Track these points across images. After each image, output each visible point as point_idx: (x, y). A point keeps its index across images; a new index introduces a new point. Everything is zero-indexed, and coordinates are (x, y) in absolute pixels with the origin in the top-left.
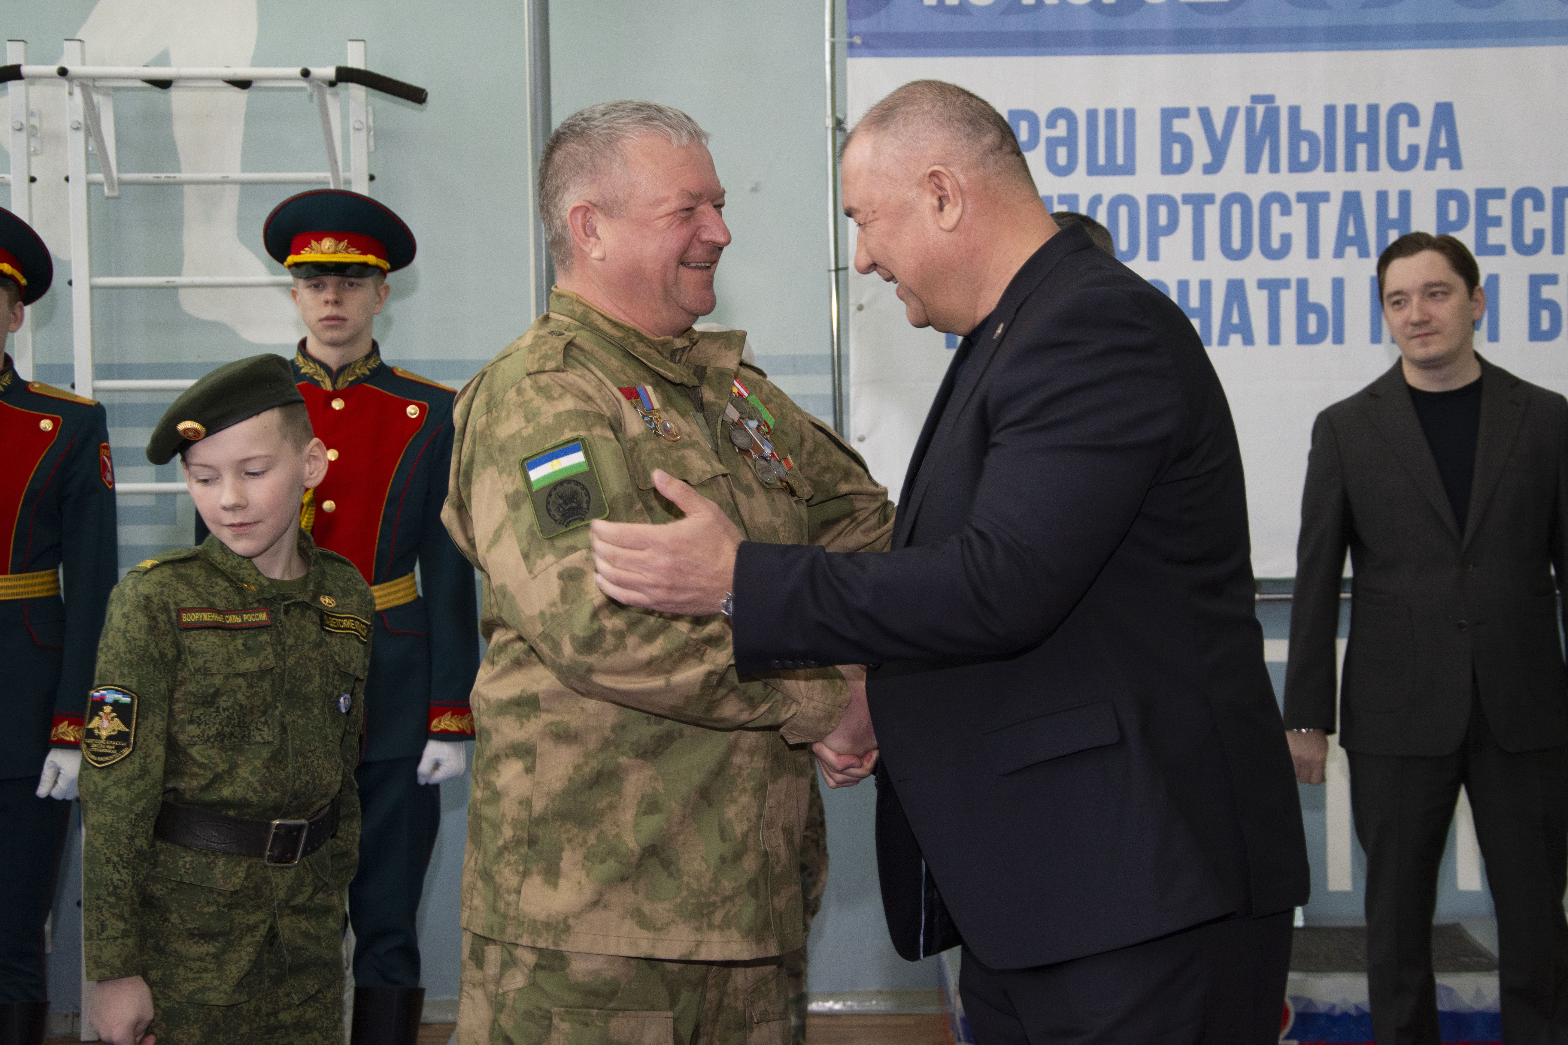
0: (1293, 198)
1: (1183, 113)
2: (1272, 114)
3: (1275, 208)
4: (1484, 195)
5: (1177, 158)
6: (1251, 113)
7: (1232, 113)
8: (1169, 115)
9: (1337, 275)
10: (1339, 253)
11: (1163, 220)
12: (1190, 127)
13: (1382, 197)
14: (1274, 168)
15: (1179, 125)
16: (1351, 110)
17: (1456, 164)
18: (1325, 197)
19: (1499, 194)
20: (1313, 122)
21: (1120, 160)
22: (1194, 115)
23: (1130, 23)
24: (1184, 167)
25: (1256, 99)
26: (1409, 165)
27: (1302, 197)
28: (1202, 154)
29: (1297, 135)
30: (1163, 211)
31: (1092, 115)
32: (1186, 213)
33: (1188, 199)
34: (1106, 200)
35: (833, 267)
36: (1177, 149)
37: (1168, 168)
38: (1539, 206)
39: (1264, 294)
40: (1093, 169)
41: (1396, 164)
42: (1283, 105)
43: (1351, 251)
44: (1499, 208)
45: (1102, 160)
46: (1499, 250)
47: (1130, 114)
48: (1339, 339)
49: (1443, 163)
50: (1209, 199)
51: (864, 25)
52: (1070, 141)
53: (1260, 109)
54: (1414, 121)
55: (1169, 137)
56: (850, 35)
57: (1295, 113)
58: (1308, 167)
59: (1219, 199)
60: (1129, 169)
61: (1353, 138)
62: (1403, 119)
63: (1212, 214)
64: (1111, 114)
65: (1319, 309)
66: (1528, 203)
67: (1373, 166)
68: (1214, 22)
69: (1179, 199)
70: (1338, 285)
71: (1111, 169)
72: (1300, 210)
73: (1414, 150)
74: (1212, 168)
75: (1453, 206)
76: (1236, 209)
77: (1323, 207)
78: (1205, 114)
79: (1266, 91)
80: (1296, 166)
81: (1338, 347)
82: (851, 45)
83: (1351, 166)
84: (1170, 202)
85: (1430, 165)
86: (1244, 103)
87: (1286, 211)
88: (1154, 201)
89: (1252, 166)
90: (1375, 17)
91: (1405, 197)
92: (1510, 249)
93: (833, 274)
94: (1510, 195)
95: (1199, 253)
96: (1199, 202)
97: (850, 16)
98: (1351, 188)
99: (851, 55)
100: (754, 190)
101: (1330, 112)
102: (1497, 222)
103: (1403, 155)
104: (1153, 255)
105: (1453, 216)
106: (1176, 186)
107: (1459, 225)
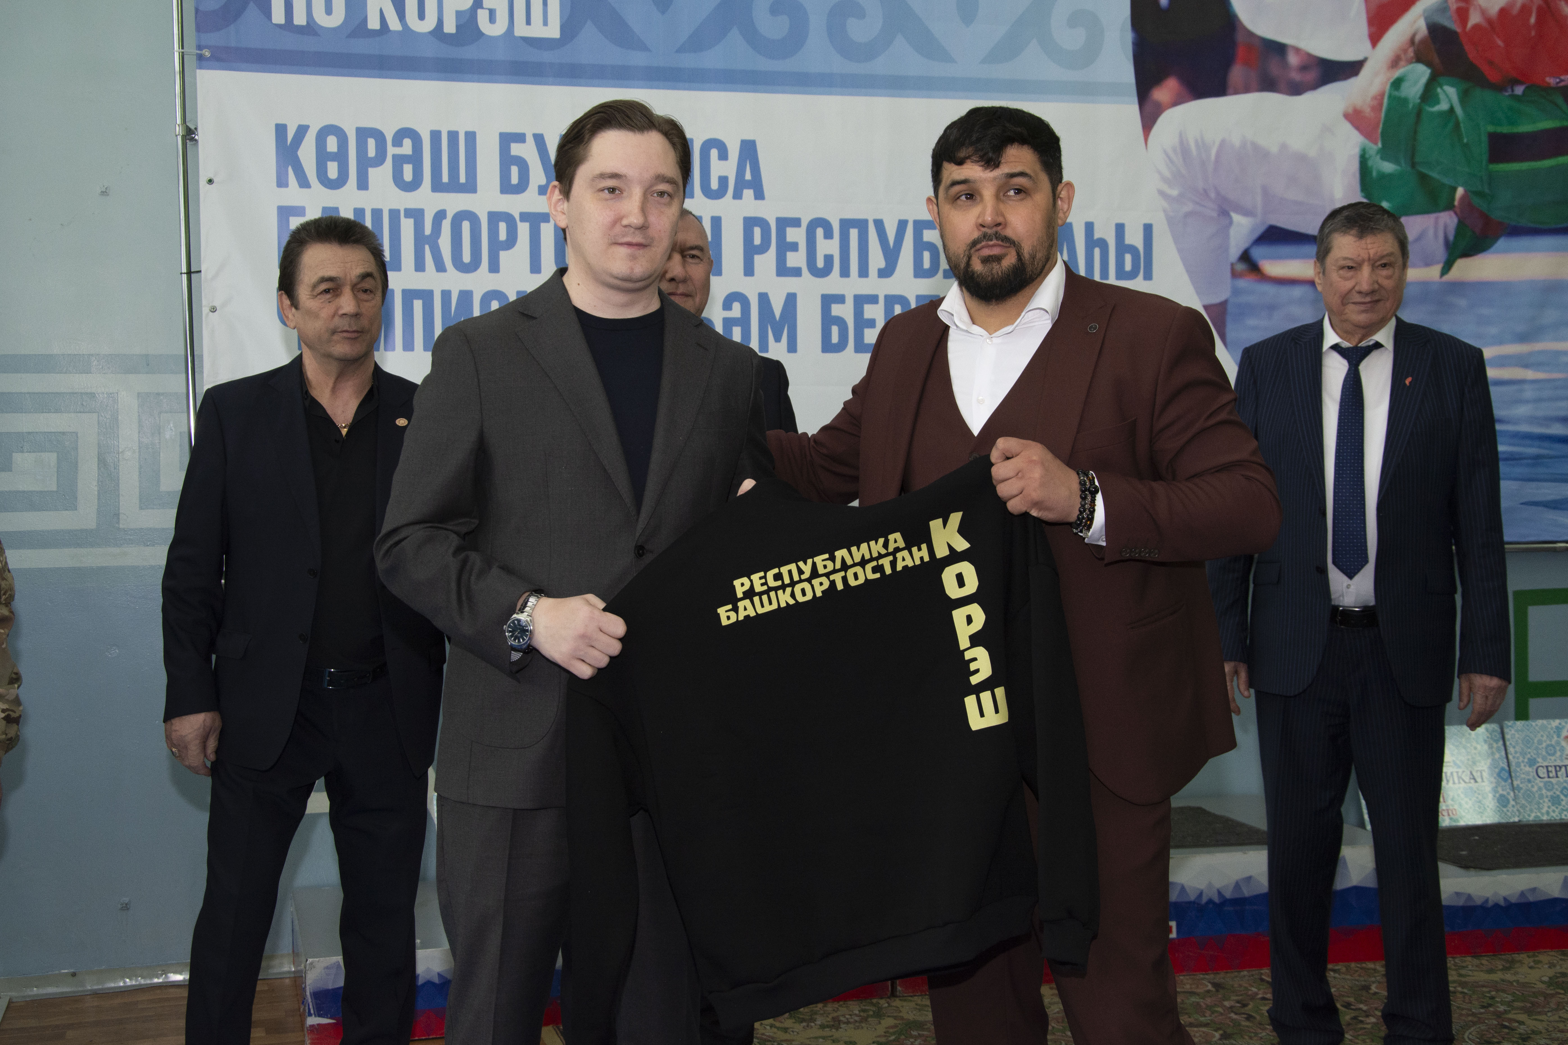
1: (520, 138)
4: (784, 223)
5: (515, 179)
8: (507, 139)
11: (503, 236)
12: (527, 151)
15: (516, 149)
17: (759, 195)
19: (796, 222)
21: (463, 179)
22: (530, 139)
23: (469, 52)
24: (521, 187)
26: (719, 194)
28: (538, 176)
30: (503, 227)
31: (436, 136)
32: (523, 229)
33: (524, 217)
34: (450, 215)
35: (184, 270)
36: (514, 171)
37: (507, 188)
38: (828, 235)
40: (438, 186)
41: (708, 193)
44: (796, 235)
45: (445, 179)
46: (796, 272)
47: (471, 137)
49: (748, 193)
51: (213, 38)
52: (416, 159)
54: (723, 155)
55: (507, 160)
56: (199, 47)
60: (470, 187)
62: (714, 153)
63: (547, 233)
64: (453, 136)
66: (820, 232)
68: (547, 57)
69: (517, 217)
71: (454, 186)
73: (723, 180)
75: (757, 231)
78: (539, 140)
82: (200, 58)
84: (509, 219)
85: (738, 195)
88: (495, 217)
90: (689, 61)
91: (717, 221)
92: (805, 271)
93: (185, 277)
94: (804, 224)
95: (535, 267)
96: (535, 220)
97: (198, 29)
99: (200, 68)
100: (104, 193)
102: (794, 247)
103: (714, 185)
104: (494, 268)
105: (757, 241)
106: (515, 205)
107: (763, 249)
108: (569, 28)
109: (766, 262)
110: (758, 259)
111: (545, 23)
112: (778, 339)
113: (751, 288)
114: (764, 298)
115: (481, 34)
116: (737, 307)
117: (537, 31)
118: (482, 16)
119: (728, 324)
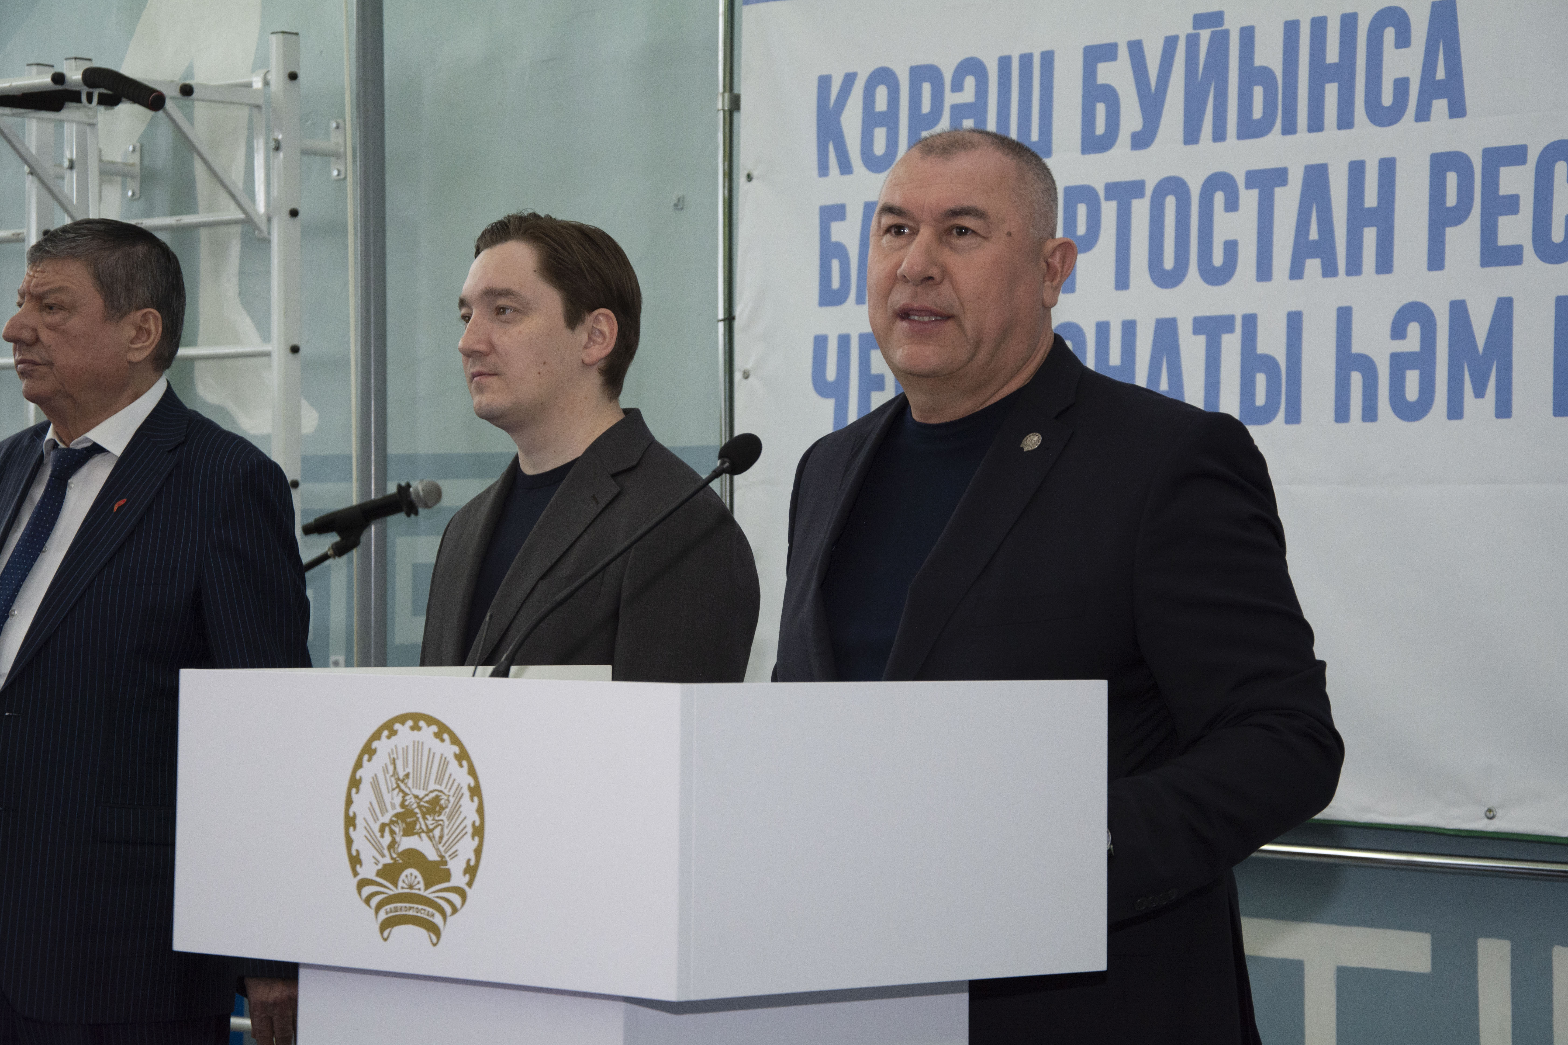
0: (1241, 181)
1: (1110, 52)
2: (1220, 43)
3: (1219, 199)
4: (1495, 159)
5: (1100, 127)
6: (1193, 41)
7: (1170, 45)
8: (1093, 57)
9: (1294, 307)
10: (1297, 270)
11: (1082, 226)
12: (1118, 74)
13: (1357, 169)
14: (1219, 133)
15: (1104, 73)
16: (1319, 25)
17: (1457, 108)
18: (1281, 176)
19: (1517, 155)
20: (1269, 51)
22: (1124, 53)
24: (1108, 139)
25: (1201, 20)
26: (1394, 114)
27: (1252, 179)
28: (1131, 116)
29: (1250, 75)
30: (1082, 212)
31: (1005, 65)
32: (1109, 210)
33: (1112, 190)
35: (721, 315)
36: (1101, 111)
37: (1090, 143)
39: (1202, 339)
41: (1377, 114)
42: (1233, 25)
43: (1313, 266)
44: (1517, 180)
46: (1514, 255)
47: (1048, 60)
48: (1294, 415)
49: (1440, 106)
50: (1139, 188)
52: (979, 105)
53: (1205, 35)
54: (1403, 37)
55: (1092, 93)
57: (1247, 38)
58: (1263, 128)
59: (1149, 189)
61: (1319, 74)
62: (1389, 35)
63: (1140, 213)
64: (1026, 62)
65: (1268, 364)
66: (1560, 167)
67: (1345, 120)
69: (1102, 192)
70: (1295, 321)
72: (1249, 199)
73: (1402, 87)
74: (1142, 140)
75: (1452, 179)
77: (1278, 191)
78: (1136, 49)
79: (1213, 7)
80: (1247, 128)
81: (1292, 428)
84: (1090, 196)
85: (1423, 113)
86: (1183, 28)
87: (1232, 203)
88: (1074, 194)
89: (1191, 133)
91: (1388, 167)
92: (1529, 253)
93: (721, 326)
94: (1533, 157)
95: (1122, 278)
96: (1125, 194)
98: (1317, 159)
101: (1291, 32)
102: (1511, 205)
103: (1387, 97)
105: (1451, 199)
106: (1099, 171)
107: (1459, 215)
109: (1464, 240)
110: (1451, 232)
112: (1479, 392)
113: (1438, 293)
114: (1458, 310)
116: (1414, 329)
119: (1399, 363)
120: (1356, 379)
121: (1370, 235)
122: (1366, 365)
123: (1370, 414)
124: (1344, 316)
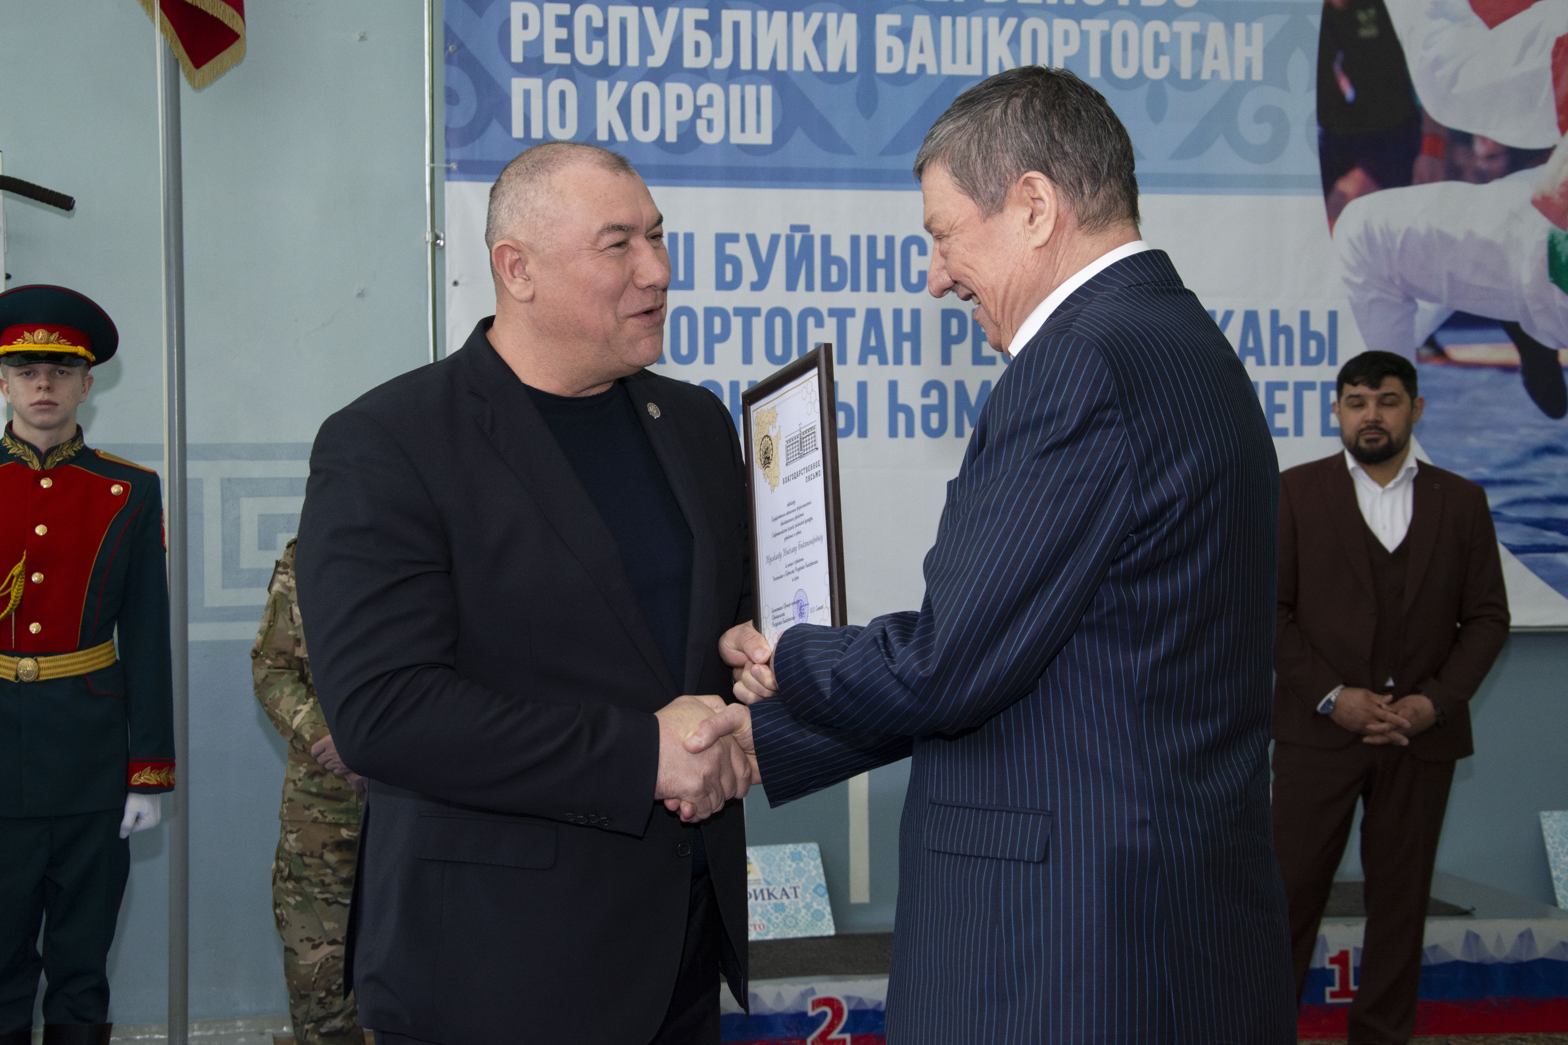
0: (825, 313)
1: (734, 238)
2: (808, 241)
3: (811, 321)
5: (729, 277)
6: (790, 240)
7: (775, 240)
8: (722, 239)
9: (862, 379)
10: (863, 361)
11: (717, 329)
12: (740, 250)
13: (898, 314)
14: (810, 287)
15: (730, 249)
16: (872, 240)
18: (851, 313)
20: (841, 249)
21: (681, 277)
22: (743, 240)
23: (690, 159)
24: (735, 284)
25: (794, 228)
27: (832, 312)
28: (750, 273)
29: (828, 260)
30: (717, 321)
32: (737, 323)
33: (738, 311)
36: (729, 269)
37: (722, 285)
41: (908, 287)
42: (817, 233)
43: (873, 359)
47: (689, 238)
48: (863, 433)
50: (756, 312)
51: (459, 153)
53: (798, 237)
54: (923, 251)
55: (722, 259)
56: (448, 161)
57: (826, 241)
58: (838, 287)
59: (764, 313)
60: (688, 285)
61: (873, 263)
62: (914, 250)
63: (758, 325)
65: (846, 408)
67: (890, 287)
68: (760, 162)
69: (731, 312)
70: (862, 387)
72: (831, 323)
73: (923, 275)
74: (759, 286)
75: (954, 323)
76: (778, 322)
77: (850, 321)
78: (752, 239)
79: (803, 222)
80: (828, 286)
81: (862, 440)
82: (448, 171)
83: (872, 287)
84: (723, 313)
86: (784, 231)
87: (820, 324)
88: (710, 313)
89: (791, 285)
90: (890, 163)
91: (916, 314)
95: (747, 358)
96: (747, 314)
97: (448, 145)
98: (873, 306)
99: (449, 180)
100: (361, 295)
101: (855, 241)
103: (914, 279)
104: (709, 359)
105: (954, 331)
106: (729, 300)
107: (959, 339)
108: (781, 134)
109: (962, 352)
110: (955, 349)
111: (759, 130)
113: (948, 377)
114: (960, 386)
115: (698, 142)
116: (934, 394)
117: (751, 138)
118: (701, 125)
119: (926, 410)
120: (901, 417)
121: (907, 346)
122: (908, 411)
123: (910, 433)
124: (893, 386)
